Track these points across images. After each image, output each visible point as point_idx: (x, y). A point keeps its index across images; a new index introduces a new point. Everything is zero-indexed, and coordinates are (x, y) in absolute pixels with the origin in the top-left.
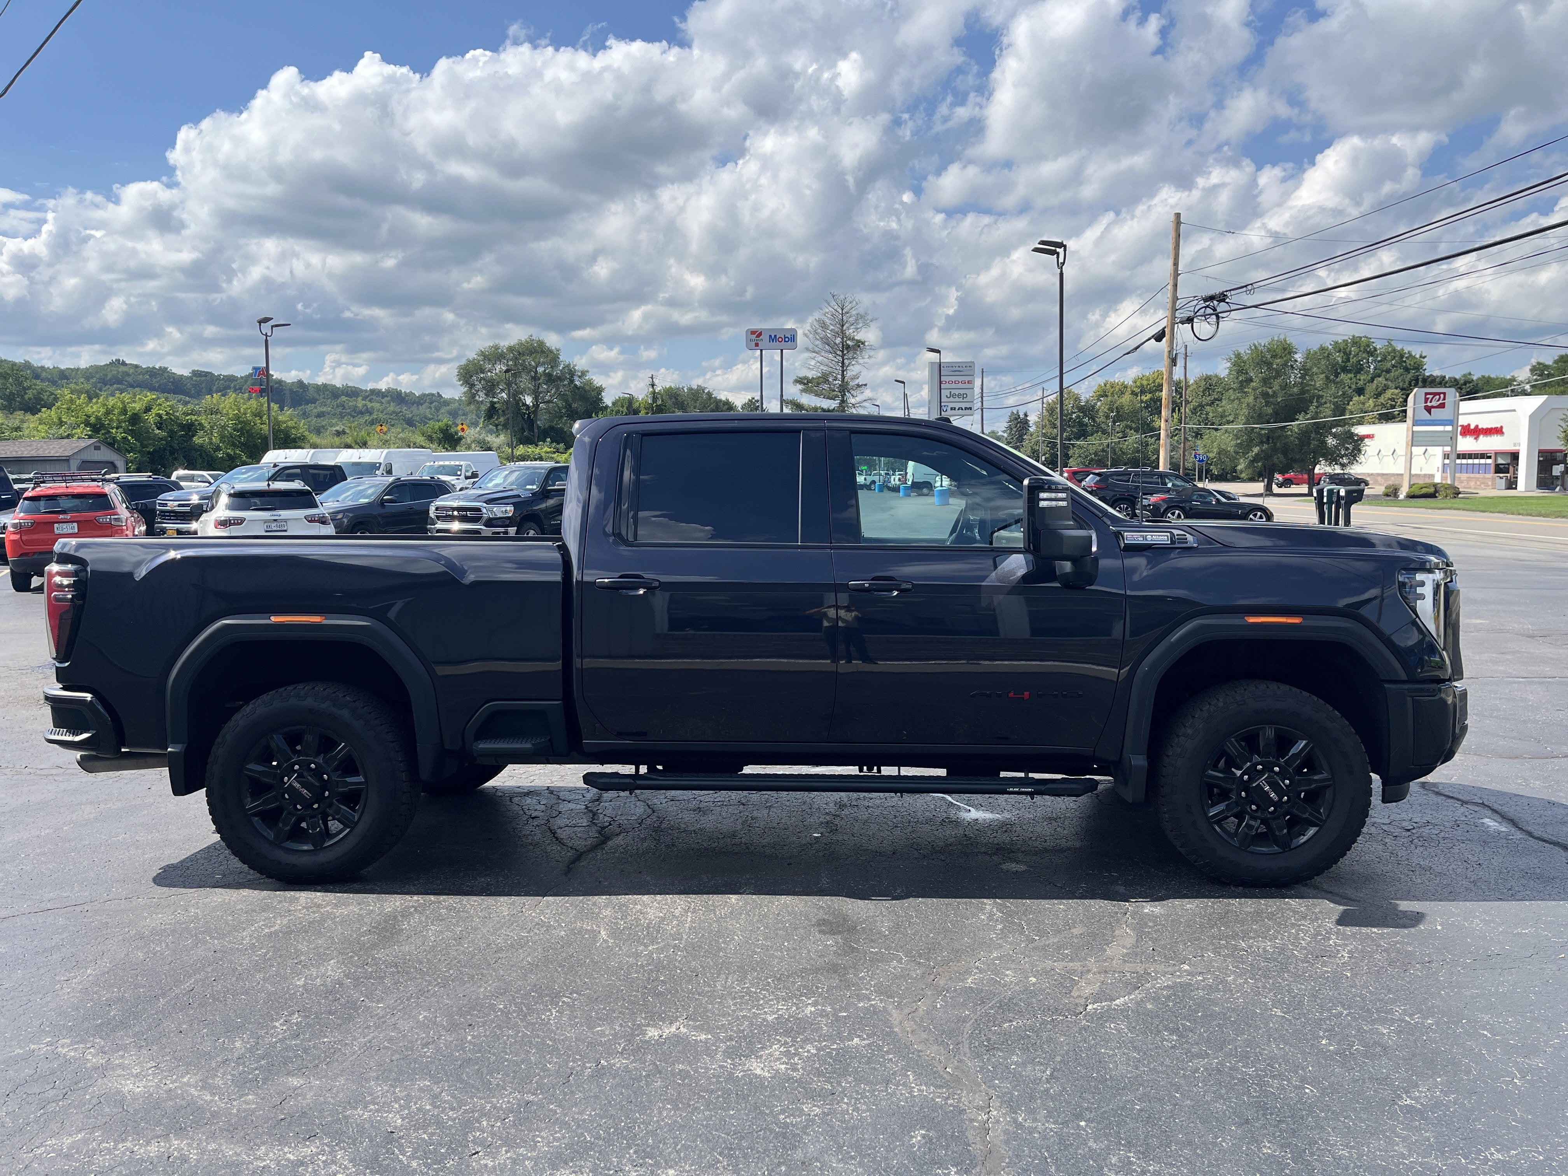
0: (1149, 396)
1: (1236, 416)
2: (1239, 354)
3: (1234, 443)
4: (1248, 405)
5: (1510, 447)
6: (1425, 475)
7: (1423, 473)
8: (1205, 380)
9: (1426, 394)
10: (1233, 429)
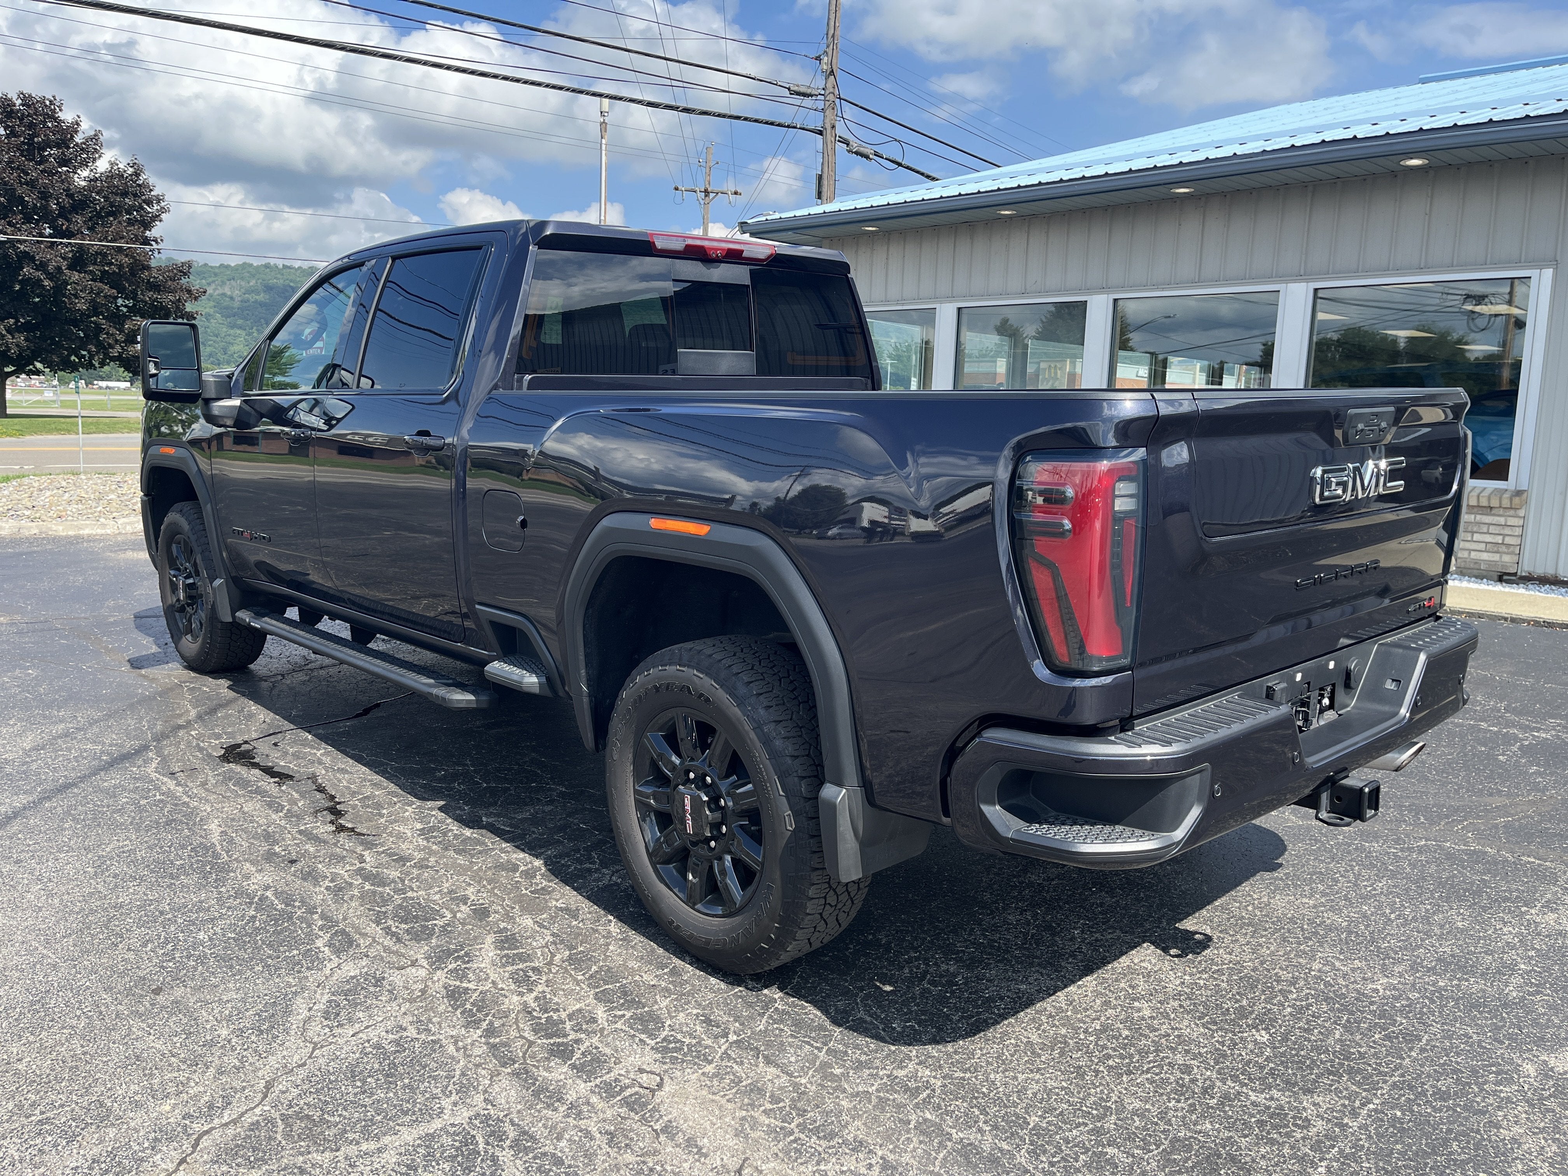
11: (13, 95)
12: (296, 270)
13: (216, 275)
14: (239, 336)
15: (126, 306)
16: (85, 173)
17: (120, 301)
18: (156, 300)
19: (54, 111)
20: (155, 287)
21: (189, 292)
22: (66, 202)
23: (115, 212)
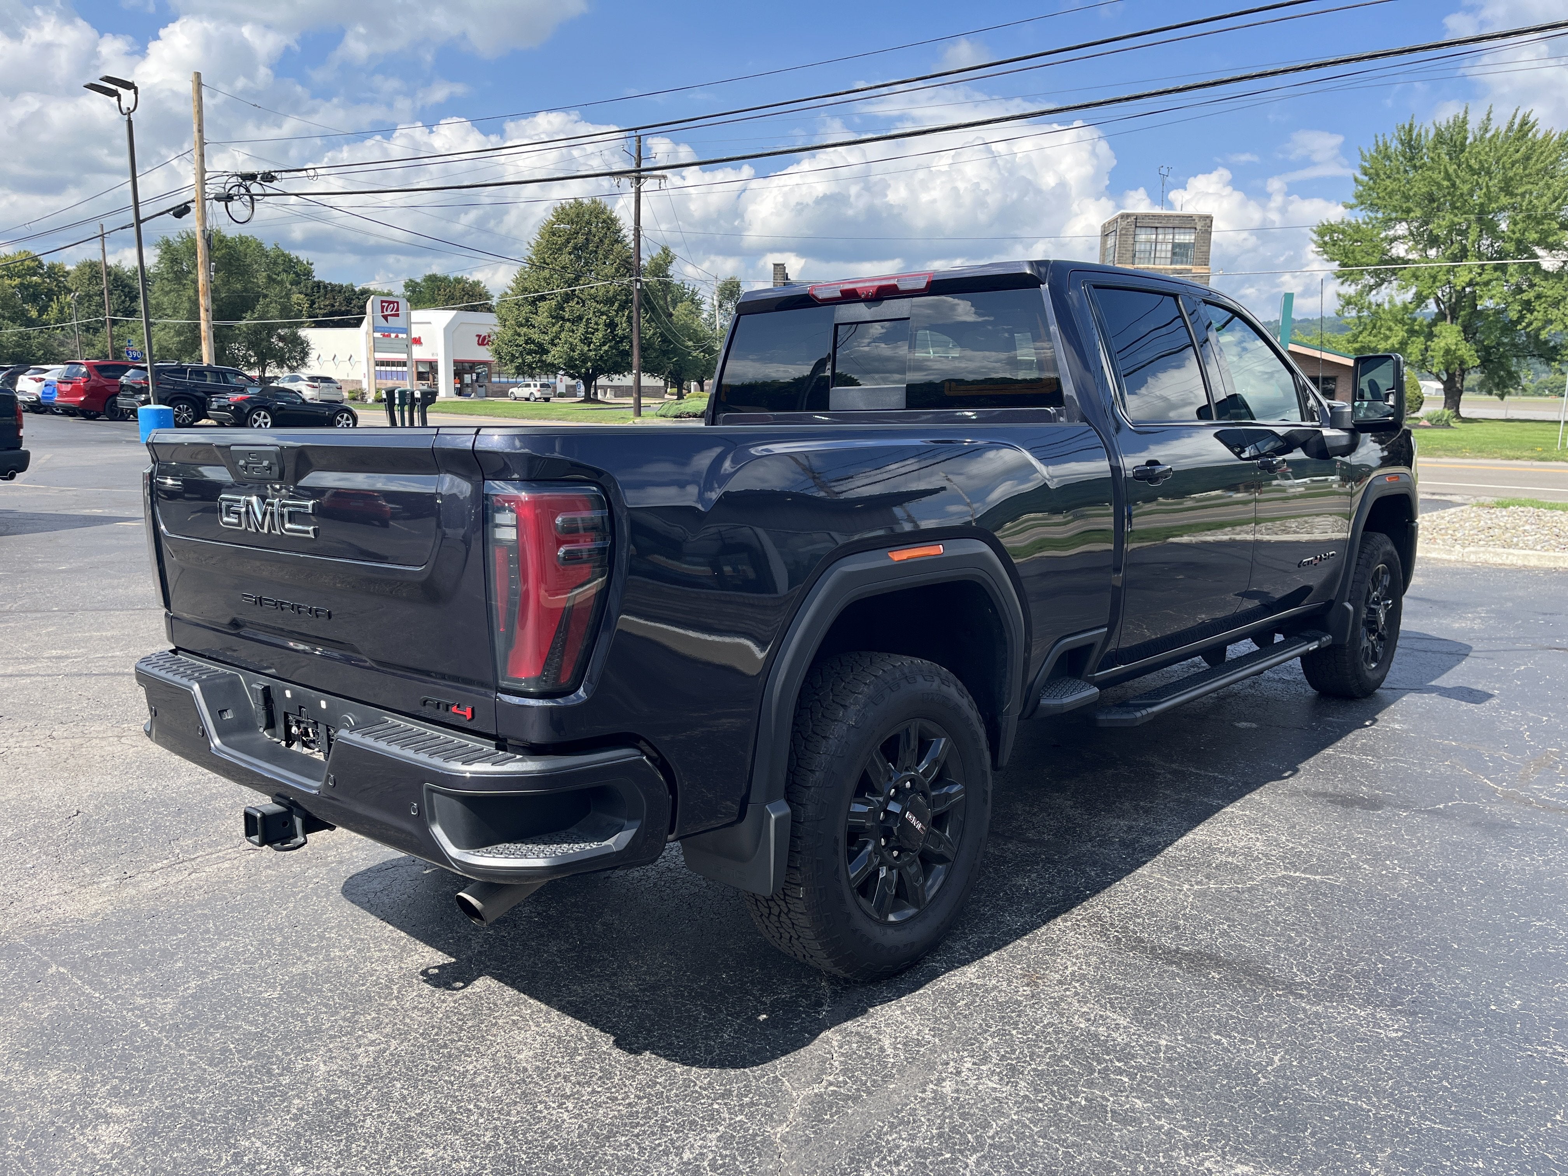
0: (18, 281)
1: (176, 311)
2: (168, 241)
3: (176, 339)
4: (189, 298)
5: (428, 357)
6: (353, 381)
7: (350, 378)
8: (90, 266)
9: (382, 302)
10: (175, 325)
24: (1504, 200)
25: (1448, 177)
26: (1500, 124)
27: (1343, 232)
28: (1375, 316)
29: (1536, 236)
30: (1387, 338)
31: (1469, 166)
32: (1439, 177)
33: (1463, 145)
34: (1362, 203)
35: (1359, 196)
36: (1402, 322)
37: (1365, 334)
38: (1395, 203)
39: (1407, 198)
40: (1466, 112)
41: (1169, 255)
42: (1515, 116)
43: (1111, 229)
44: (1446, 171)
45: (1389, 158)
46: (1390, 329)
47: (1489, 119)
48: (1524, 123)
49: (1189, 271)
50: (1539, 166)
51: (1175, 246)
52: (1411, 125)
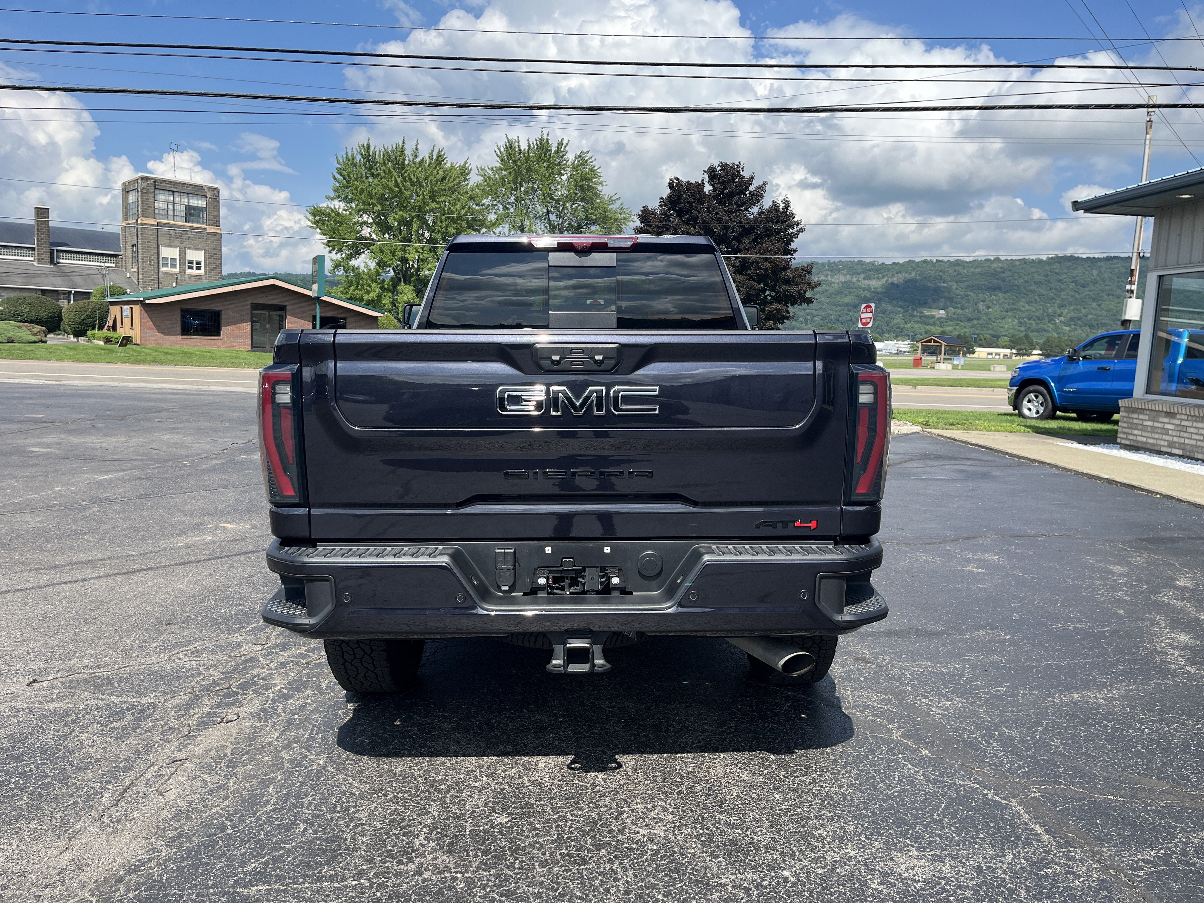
11: (716, 165)
12: (945, 262)
13: (889, 270)
14: (899, 313)
15: (770, 295)
16: (755, 210)
17: (767, 293)
18: (787, 291)
19: (739, 172)
20: (788, 282)
21: (809, 284)
22: (738, 229)
23: (769, 233)
24: (433, 205)
25: (397, 185)
26: (424, 153)
27: (329, 215)
28: (358, 276)
29: (454, 231)
30: (368, 292)
31: (410, 179)
32: (391, 184)
33: (403, 163)
34: (339, 197)
35: (336, 191)
36: (375, 281)
37: (352, 288)
38: (364, 199)
39: (371, 196)
40: (404, 142)
41: (183, 214)
42: (433, 151)
43: (132, 188)
44: (396, 181)
45: (355, 166)
46: (369, 286)
47: (417, 149)
48: (439, 156)
49: (205, 229)
50: (451, 185)
51: (189, 208)
52: (368, 145)
